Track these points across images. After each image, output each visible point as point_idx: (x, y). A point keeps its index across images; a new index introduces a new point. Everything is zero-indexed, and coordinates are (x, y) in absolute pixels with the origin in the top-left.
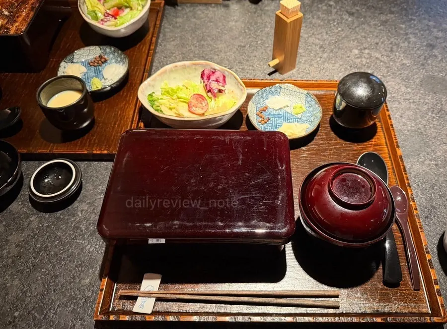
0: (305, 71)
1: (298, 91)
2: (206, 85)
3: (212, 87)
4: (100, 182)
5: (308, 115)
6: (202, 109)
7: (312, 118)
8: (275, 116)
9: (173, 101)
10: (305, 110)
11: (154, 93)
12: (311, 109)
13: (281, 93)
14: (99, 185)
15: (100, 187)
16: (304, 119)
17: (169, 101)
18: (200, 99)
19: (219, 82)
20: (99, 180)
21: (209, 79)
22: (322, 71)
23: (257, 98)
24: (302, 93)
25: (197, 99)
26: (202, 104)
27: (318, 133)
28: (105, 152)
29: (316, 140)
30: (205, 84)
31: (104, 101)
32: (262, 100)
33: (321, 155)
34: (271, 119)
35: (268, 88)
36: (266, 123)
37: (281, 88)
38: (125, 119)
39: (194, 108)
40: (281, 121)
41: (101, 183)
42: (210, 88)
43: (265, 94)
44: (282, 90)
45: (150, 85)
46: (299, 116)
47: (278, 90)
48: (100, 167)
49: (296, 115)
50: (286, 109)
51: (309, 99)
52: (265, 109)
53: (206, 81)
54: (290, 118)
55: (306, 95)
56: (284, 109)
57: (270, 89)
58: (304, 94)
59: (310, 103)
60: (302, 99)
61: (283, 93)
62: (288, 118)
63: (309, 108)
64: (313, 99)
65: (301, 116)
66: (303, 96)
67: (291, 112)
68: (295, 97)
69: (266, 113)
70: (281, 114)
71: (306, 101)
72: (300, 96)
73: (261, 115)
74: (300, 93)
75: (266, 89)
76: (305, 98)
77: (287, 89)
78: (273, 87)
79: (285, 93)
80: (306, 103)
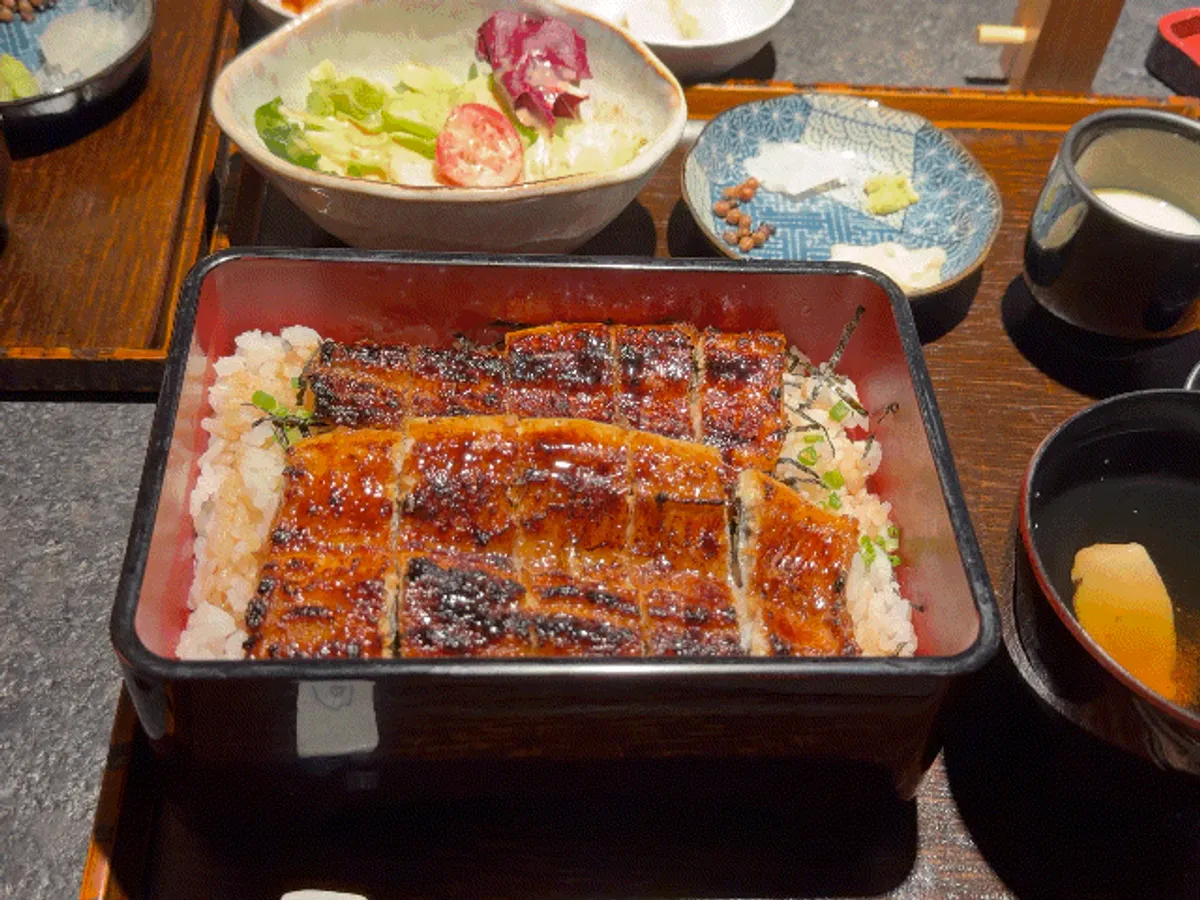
0: (881, 62)
1: (881, 122)
2: (507, 77)
3: (533, 83)
4: (40, 487)
5: (930, 216)
6: (499, 170)
7: (953, 229)
8: (790, 221)
9: (365, 140)
10: (916, 196)
11: (279, 101)
12: (943, 193)
13: (808, 131)
14: (35, 502)
15: (40, 509)
16: (918, 231)
17: (349, 138)
18: (489, 129)
19: (562, 63)
20: (36, 480)
21: (518, 53)
22: (948, 64)
23: (714, 149)
24: (899, 130)
25: (475, 126)
26: (496, 149)
27: (981, 290)
28: (64, 353)
29: (979, 318)
30: (499, 75)
31: (46, 156)
32: (730, 159)
33: (1008, 376)
34: (779, 230)
35: (756, 109)
36: (758, 246)
37: (807, 109)
38: (142, 227)
39: (462, 165)
40: (823, 241)
41: (45, 492)
42: (525, 85)
43: (742, 134)
44: (814, 119)
45: (260, 71)
46: (894, 221)
47: (798, 117)
48: (38, 423)
49: (881, 219)
50: (838, 195)
51: (933, 152)
52: (747, 191)
53: (506, 62)
54: (855, 228)
55: (917, 138)
56: (826, 194)
57: (766, 110)
58: (910, 134)
59: (934, 171)
60: (896, 155)
61: (816, 132)
62: (848, 228)
63: (930, 190)
64: (948, 153)
65: (903, 222)
66: (903, 141)
67: (858, 205)
68: (865, 148)
69: (753, 208)
70: (818, 214)
71: (915, 161)
72: (887, 145)
73: (735, 213)
74: (889, 129)
75: (747, 112)
76: (911, 151)
77: (836, 115)
78: (775, 103)
79: (826, 132)
80: (915, 170)
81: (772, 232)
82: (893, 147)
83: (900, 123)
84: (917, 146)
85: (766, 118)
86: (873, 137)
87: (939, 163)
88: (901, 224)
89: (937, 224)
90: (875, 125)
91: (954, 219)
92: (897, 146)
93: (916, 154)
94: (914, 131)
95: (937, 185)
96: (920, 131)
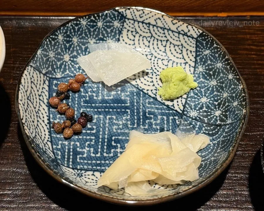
1: (173, 28)
5: (204, 100)
7: (218, 113)
10: (195, 84)
12: (214, 83)
13: (125, 32)
16: (193, 114)
23: (52, 54)
24: (185, 34)
32: (67, 57)
34: (95, 117)
36: (77, 133)
37: (122, 18)
40: (125, 126)
43: (75, 40)
44: (128, 24)
46: (178, 105)
47: (116, 24)
49: (170, 103)
51: (207, 52)
52: (75, 85)
54: (150, 113)
55: (197, 41)
56: (134, 83)
57: (92, 21)
58: (193, 38)
59: (208, 65)
60: (184, 50)
61: (130, 33)
62: (144, 113)
63: (205, 78)
64: (217, 55)
65: (184, 106)
66: (189, 42)
67: (154, 92)
68: (164, 43)
69: (80, 97)
70: (124, 102)
71: (197, 56)
72: (178, 43)
73: (63, 106)
74: (179, 33)
75: (77, 25)
76: (194, 49)
77: (143, 22)
78: (99, 16)
79: (137, 33)
80: (196, 62)
81: (90, 120)
82: (182, 45)
83: (186, 30)
84: (197, 46)
85: (93, 27)
86: (169, 37)
87: (211, 61)
88: (182, 108)
89: (208, 107)
90: (170, 29)
91: (219, 104)
92: (185, 45)
93: (196, 51)
94: (195, 36)
95: (210, 76)
96: (199, 36)
